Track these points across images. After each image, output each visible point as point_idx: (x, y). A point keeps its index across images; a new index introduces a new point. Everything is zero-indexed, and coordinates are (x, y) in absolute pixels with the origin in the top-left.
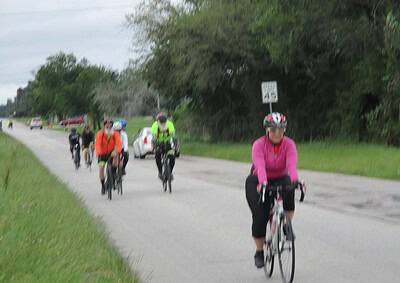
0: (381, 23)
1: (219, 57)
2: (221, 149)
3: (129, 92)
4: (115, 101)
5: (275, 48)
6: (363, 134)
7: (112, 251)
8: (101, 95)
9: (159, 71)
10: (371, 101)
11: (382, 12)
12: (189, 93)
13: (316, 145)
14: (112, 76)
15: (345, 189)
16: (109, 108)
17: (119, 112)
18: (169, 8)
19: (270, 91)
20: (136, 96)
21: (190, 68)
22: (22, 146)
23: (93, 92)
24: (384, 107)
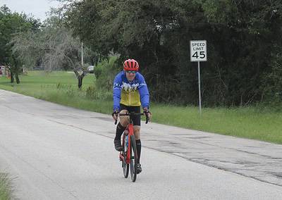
3: (50, 44)
4: (34, 51)
8: (20, 45)
9: (85, 21)
12: (116, 48)
13: (243, 110)
14: (34, 25)
15: (269, 157)
16: (28, 59)
17: (38, 64)
19: (198, 50)
20: (58, 49)
21: (115, 23)
23: (12, 41)
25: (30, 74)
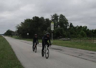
1: (23, 31)
4: (14, 34)
7: (12, 48)
9: (18, 31)
12: (21, 34)
14: (14, 32)
18: (19, 26)
19: (28, 34)
21: (20, 32)
22: (4, 38)
25: (13, 36)
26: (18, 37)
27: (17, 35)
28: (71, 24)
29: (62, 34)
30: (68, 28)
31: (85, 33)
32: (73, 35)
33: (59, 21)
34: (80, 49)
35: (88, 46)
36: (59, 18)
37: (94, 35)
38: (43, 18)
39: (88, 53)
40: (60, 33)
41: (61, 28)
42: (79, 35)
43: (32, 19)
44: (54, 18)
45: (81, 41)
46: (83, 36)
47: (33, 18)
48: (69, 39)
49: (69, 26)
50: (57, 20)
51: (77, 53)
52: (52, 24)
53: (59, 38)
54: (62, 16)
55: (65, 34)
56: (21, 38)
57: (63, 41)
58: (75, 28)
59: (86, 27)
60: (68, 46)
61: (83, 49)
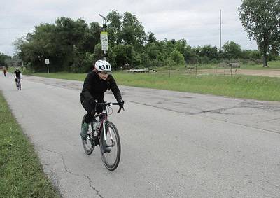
0: (73, 47)
1: (36, 53)
2: (36, 74)
4: (11, 63)
5: (49, 51)
6: (70, 71)
8: (7, 61)
9: (22, 55)
10: (71, 64)
11: (73, 45)
12: (30, 61)
13: (59, 73)
14: (10, 57)
16: (10, 65)
18: (23, 42)
19: (47, 61)
24: (74, 65)
25: (10, 68)
26: (24, 68)
27: (20, 64)
28: (151, 35)
29: (130, 58)
30: (144, 45)
31: (181, 55)
32: (156, 61)
33: (121, 29)
34: (164, 89)
35: (182, 84)
36: (122, 20)
37: (201, 58)
38: (83, 21)
39: (178, 97)
40: (127, 58)
41: (128, 46)
42: (169, 60)
43: (56, 25)
44: (109, 23)
45: (172, 72)
46: (178, 62)
47: (58, 21)
48: (145, 69)
49: (145, 39)
50: (119, 27)
51: (156, 98)
52: (104, 36)
53: (124, 69)
54: (129, 17)
55: (137, 57)
56: (32, 71)
57: (133, 75)
58: (159, 45)
59: (185, 42)
60: (141, 84)
61: (172, 90)
